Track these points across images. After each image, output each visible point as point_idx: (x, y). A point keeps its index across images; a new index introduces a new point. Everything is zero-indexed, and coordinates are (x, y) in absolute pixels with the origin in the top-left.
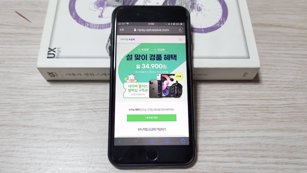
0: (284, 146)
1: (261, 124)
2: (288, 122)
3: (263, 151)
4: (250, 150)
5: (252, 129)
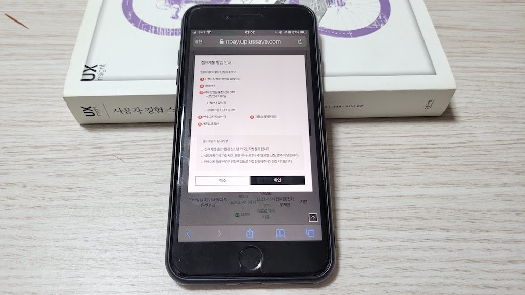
0: (460, 211)
1: (416, 174)
2: (464, 170)
3: (422, 219)
4: (397, 218)
5: (399, 182)
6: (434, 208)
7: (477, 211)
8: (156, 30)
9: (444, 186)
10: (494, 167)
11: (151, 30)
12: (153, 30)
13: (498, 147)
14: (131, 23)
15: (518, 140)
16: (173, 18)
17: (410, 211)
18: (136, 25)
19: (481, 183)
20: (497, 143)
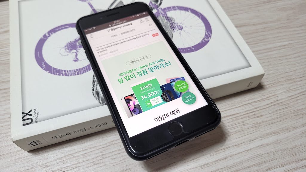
0: (285, 150)
1: (254, 131)
2: (279, 121)
3: (267, 162)
5: (247, 140)
6: (271, 152)
7: (295, 147)
8: (66, 73)
9: (271, 135)
10: (294, 115)
11: (62, 74)
12: (64, 73)
13: (292, 101)
14: (46, 71)
15: (300, 93)
16: (75, 61)
17: (259, 158)
18: (50, 72)
19: (291, 127)
20: (291, 98)
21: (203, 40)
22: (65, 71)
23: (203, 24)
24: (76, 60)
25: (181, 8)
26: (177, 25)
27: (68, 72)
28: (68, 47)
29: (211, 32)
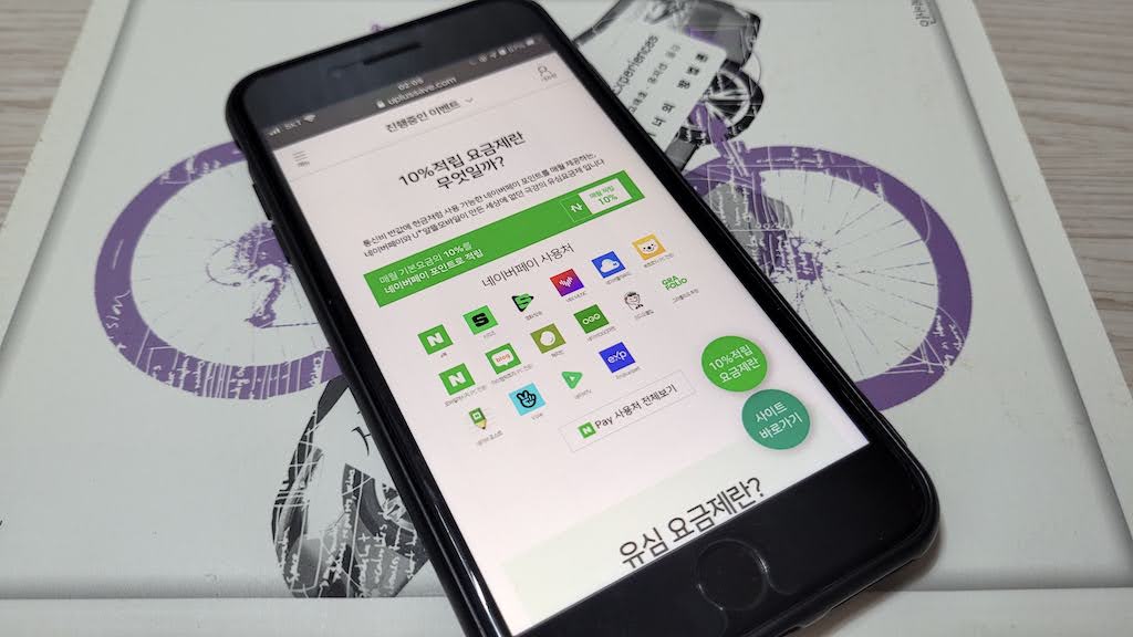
8: (192, 375)
21: (909, 360)
22: (193, 362)
23: (930, 274)
24: (262, 320)
25: (841, 166)
26: (796, 250)
27: (204, 369)
28: (253, 243)
29: (965, 327)
